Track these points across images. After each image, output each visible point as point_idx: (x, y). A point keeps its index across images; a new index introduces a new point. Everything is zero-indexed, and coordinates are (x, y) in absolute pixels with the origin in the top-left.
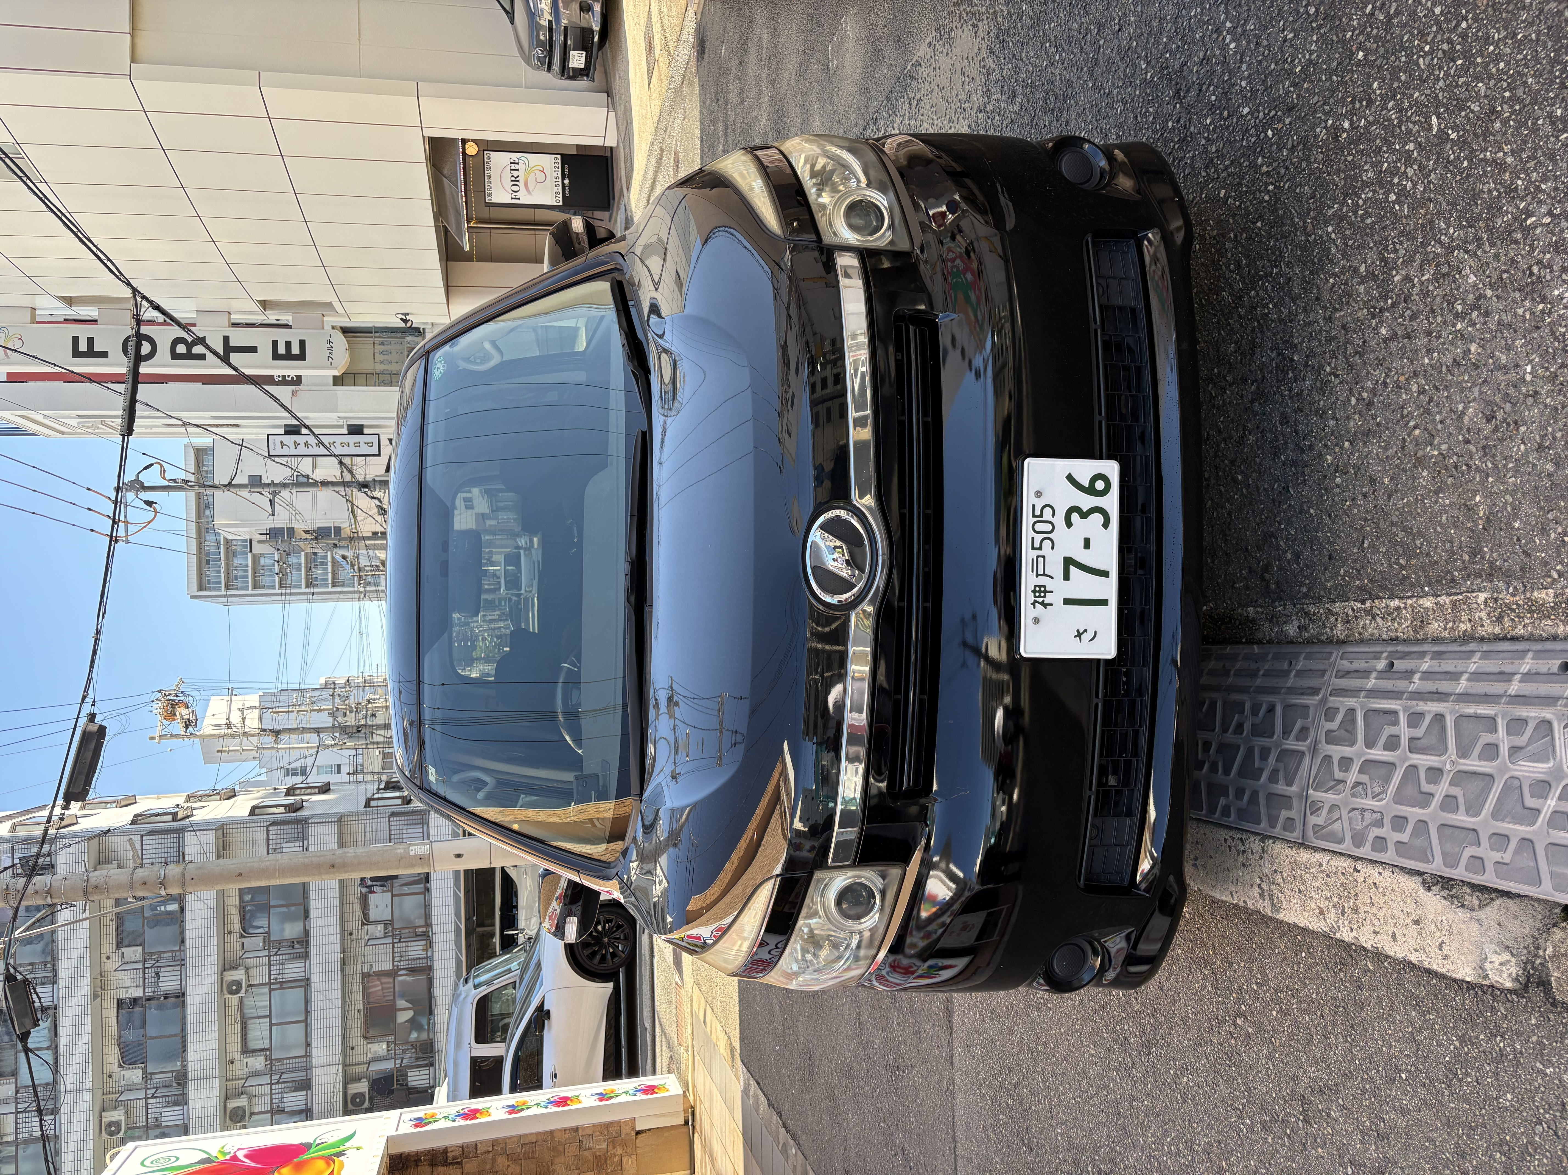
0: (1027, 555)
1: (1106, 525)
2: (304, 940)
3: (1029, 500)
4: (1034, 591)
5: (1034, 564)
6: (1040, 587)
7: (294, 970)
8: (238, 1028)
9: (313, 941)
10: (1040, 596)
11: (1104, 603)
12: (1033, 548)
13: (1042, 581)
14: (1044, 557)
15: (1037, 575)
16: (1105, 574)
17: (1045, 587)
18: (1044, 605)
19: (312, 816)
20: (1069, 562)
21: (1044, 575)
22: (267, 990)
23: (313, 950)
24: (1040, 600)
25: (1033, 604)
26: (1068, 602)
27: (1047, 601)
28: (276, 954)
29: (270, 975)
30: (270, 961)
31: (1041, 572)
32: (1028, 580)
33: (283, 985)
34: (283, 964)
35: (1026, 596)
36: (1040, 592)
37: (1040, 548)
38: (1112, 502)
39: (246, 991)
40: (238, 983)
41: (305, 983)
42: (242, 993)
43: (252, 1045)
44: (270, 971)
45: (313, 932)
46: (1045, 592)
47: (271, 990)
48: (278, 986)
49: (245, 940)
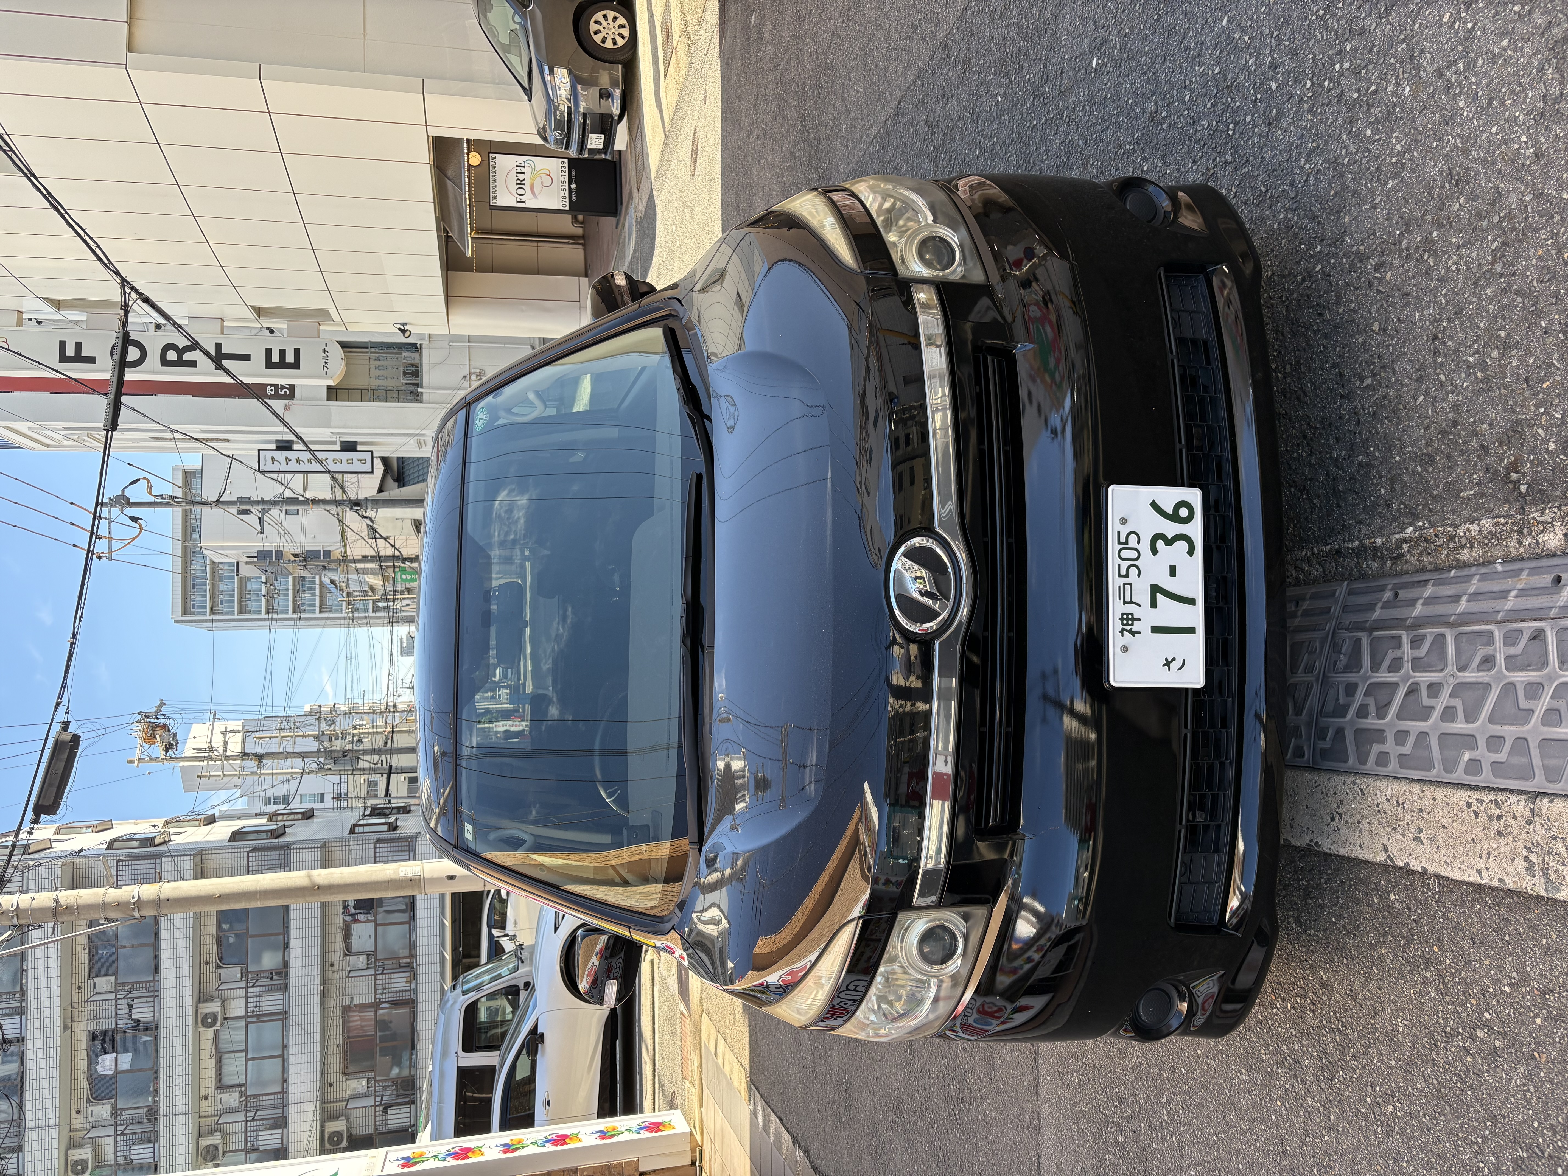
0: (1114, 582)
1: (1191, 552)
2: (283, 971)
3: (1114, 527)
4: (1122, 619)
5: (1121, 591)
6: (1127, 614)
7: (271, 1003)
8: (212, 1063)
9: (292, 972)
10: (1127, 624)
11: (1191, 631)
12: (1120, 576)
13: (1130, 608)
14: (1130, 584)
15: (1125, 603)
16: (1191, 602)
17: (1132, 614)
18: (1133, 633)
19: (295, 842)
20: (1155, 589)
21: (1131, 602)
22: (242, 1023)
23: (292, 981)
24: (1128, 628)
25: (1122, 632)
26: (1155, 630)
27: (1135, 629)
28: (253, 986)
29: (247, 1007)
30: (247, 993)
31: (1128, 599)
32: (1115, 609)
33: (260, 1018)
34: (260, 996)
35: (1114, 625)
36: (1127, 619)
37: (1127, 576)
38: (1195, 530)
39: (222, 1024)
40: (214, 1016)
41: (283, 1015)
42: (218, 1026)
43: (228, 1080)
44: (247, 1003)
45: (292, 963)
46: (1133, 619)
47: (247, 1024)
48: (255, 1019)
49: (221, 971)
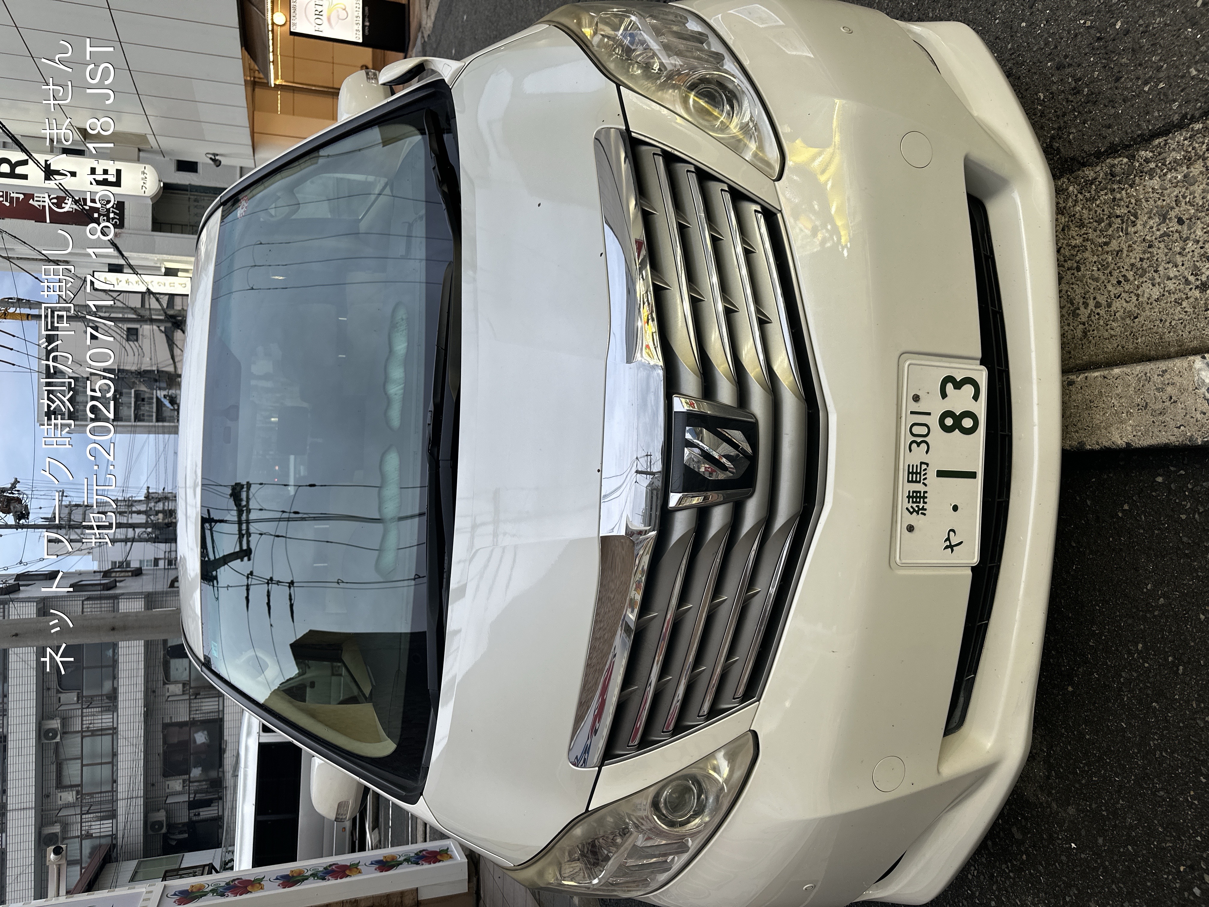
2: (113, 696)
7: (103, 720)
8: (54, 767)
9: (121, 698)
19: (123, 594)
22: (79, 737)
23: (120, 705)
28: (88, 707)
29: (82, 724)
30: (82, 712)
33: (94, 733)
34: (94, 715)
39: (61, 737)
40: (55, 732)
41: (113, 731)
42: (58, 739)
43: (66, 782)
44: (82, 720)
45: (121, 690)
47: (83, 737)
48: (89, 734)
49: (59, 695)
